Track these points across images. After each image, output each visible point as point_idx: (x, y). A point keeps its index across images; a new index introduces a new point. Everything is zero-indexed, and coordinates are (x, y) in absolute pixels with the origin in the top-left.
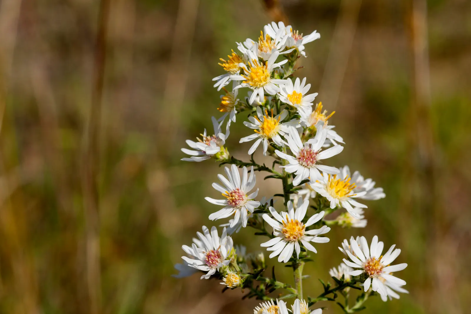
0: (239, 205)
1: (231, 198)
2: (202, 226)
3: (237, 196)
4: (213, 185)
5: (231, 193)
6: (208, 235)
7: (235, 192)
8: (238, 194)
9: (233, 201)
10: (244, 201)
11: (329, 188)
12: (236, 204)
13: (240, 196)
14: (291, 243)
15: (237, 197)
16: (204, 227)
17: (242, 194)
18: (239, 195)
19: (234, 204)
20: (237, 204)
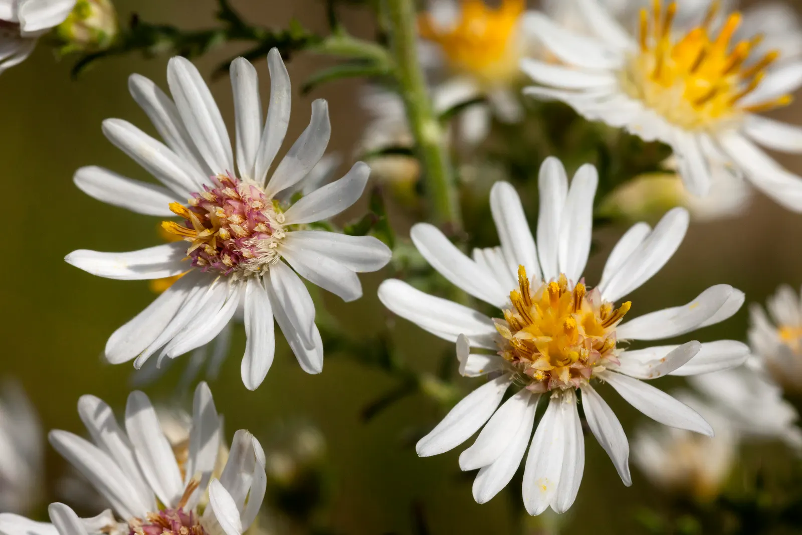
0: (252, 260)
1: (206, 233)
2: (76, 400)
3: (236, 218)
4: (82, 180)
5: (200, 209)
6: (113, 439)
7: (220, 201)
8: (236, 205)
9: (221, 248)
10: (275, 234)
11: (651, 89)
12: (239, 258)
13: (254, 216)
14: (559, 400)
15: (241, 224)
16: (89, 404)
17: (257, 204)
18: (247, 209)
19: (227, 260)
20: (244, 259)
